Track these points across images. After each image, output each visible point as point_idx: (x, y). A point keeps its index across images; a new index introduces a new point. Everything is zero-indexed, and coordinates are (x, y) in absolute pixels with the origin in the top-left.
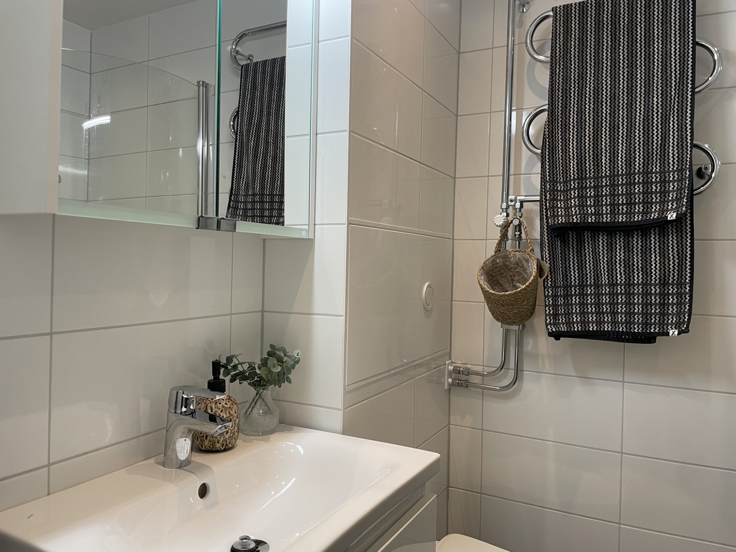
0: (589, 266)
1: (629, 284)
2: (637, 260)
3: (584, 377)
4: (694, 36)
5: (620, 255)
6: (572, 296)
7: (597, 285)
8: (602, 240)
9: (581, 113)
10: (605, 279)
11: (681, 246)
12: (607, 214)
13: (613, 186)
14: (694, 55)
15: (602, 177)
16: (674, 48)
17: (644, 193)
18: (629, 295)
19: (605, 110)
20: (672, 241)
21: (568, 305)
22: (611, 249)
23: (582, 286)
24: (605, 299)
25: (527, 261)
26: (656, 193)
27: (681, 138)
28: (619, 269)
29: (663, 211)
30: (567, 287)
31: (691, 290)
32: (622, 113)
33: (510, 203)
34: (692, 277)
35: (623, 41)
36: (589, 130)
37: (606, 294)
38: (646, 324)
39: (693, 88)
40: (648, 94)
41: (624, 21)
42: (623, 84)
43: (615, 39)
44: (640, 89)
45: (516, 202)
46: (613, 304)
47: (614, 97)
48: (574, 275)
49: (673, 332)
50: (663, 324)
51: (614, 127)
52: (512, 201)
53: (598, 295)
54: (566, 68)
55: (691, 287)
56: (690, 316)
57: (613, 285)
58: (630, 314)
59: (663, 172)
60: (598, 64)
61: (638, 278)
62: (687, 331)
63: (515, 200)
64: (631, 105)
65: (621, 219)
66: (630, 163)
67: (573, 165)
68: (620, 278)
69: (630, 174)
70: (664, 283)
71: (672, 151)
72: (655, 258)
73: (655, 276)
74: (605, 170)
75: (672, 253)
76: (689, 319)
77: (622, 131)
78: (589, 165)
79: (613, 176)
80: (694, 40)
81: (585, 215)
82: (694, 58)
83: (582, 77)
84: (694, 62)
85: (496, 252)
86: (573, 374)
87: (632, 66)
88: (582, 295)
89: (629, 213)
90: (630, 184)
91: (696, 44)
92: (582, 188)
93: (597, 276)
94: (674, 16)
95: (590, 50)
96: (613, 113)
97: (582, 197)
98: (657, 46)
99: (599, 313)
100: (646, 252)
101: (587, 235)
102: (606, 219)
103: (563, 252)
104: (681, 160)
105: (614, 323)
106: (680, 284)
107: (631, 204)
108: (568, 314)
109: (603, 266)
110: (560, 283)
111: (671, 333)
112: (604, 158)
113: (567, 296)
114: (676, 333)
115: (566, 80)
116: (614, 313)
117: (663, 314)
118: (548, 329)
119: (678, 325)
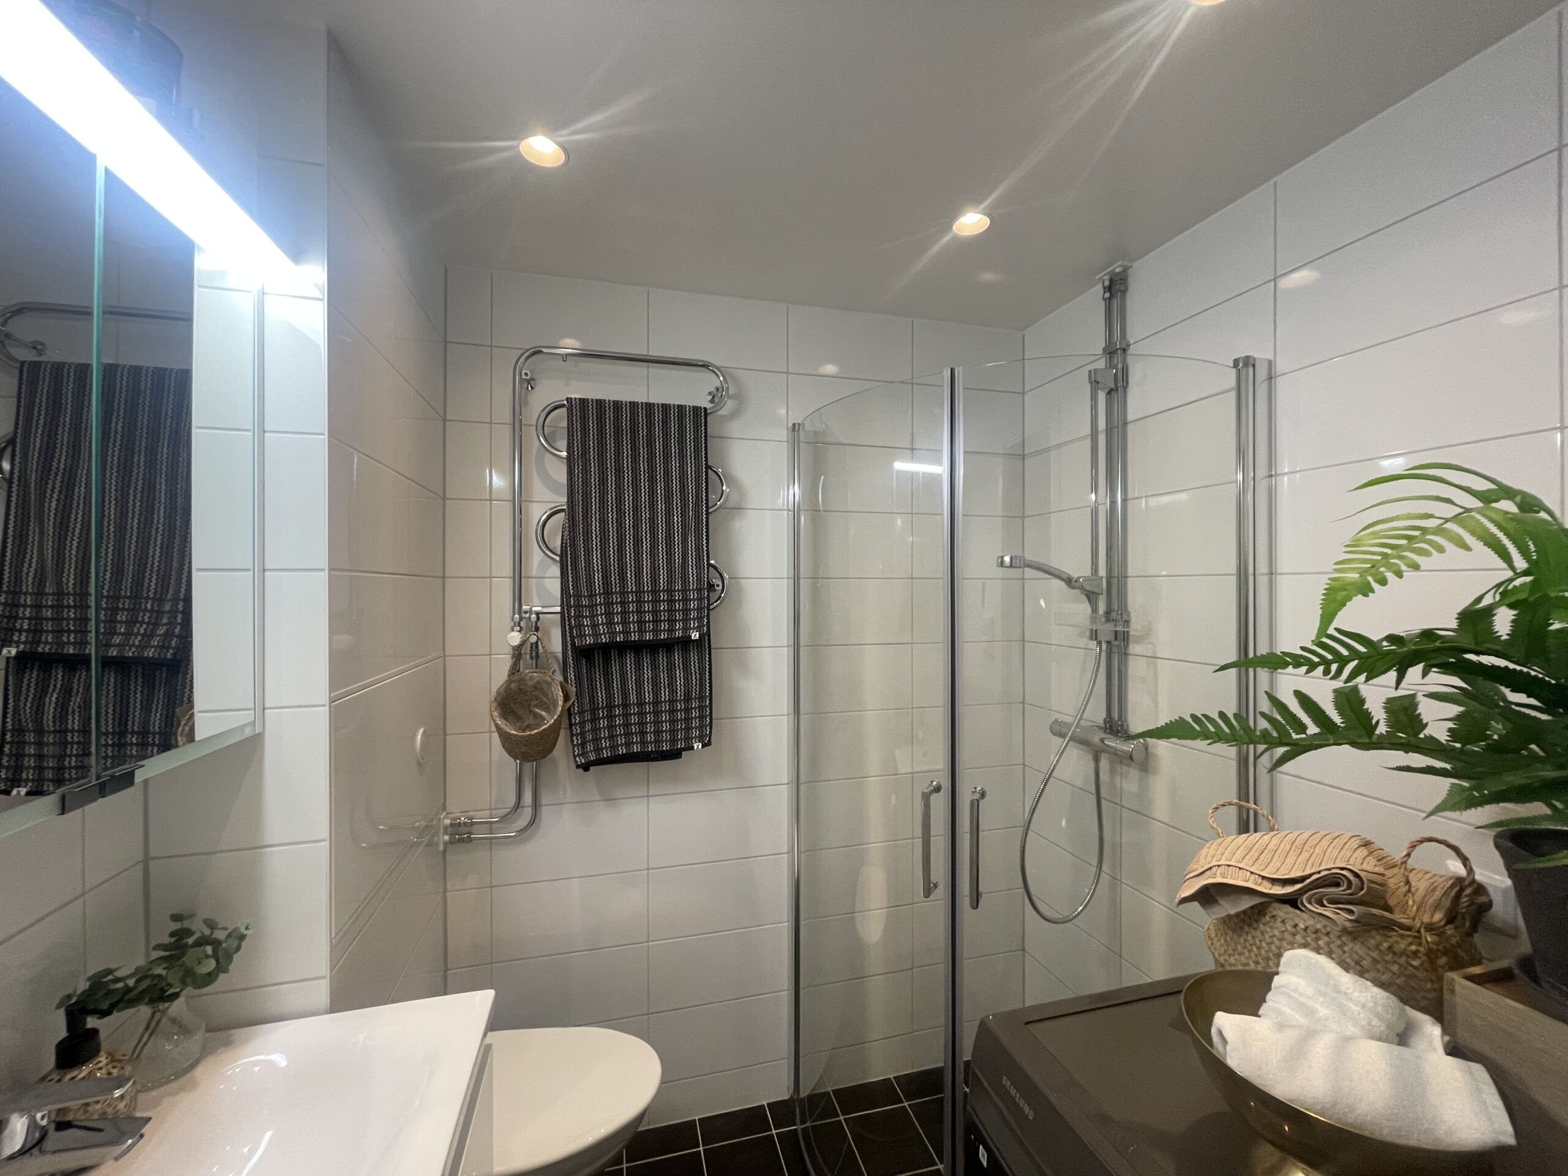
0: (616, 684)
1: (656, 702)
2: (663, 677)
3: (609, 800)
4: (706, 461)
5: (647, 673)
6: (599, 719)
7: (625, 705)
8: (630, 660)
9: (603, 521)
10: (633, 698)
11: (701, 660)
12: (635, 632)
13: (639, 602)
14: (707, 478)
15: (628, 593)
16: (690, 470)
17: (669, 611)
18: (657, 713)
19: (628, 522)
20: (694, 657)
21: (596, 730)
22: (639, 667)
23: (610, 707)
24: (634, 719)
25: (549, 684)
26: (679, 610)
27: (699, 558)
28: (647, 687)
29: (686, 629)
30: (594, 710)
31: (711, 703)
32: (645, 527)
33: (524, 615)
34: (711, 690)
35: (643, 451)
36: (613, 541)
37: (634, 714)
38: (673, 741)
39: (707, 507)
40: (669, 513)
41: (643, 433)
42: (644, 497)
43: (634, 448)
44: (661, 506)
45: (531, 614)
46: (642, 723)
47: (636, 509)
48: (601, 696)
49: (697, 745)
50: (688, 739)
51: (637, 542)
52: (526, 612)
53: (626, 715)
54: (586, 470)
55: (711, 700)
56: (711, 728)
57: (641, 704)
58: (658, 732)
59: (685, 590)
60: (619, 471)
61: (665, 695)
62: (709, 744)
63: (531, 612)
64: (652, 520)
65: (648, 636)
66: (655, 580)
67: (598, 577)
68: (648, 697)
69: (655, 591)
70: (688, 699)
71: (692, 571)
72: (679, 673)
73: (680, 694)
74: (631, 586)
75: (694, 668)
76: (710, 732)
77: (646, 546)
78: (614, 579)
79: (639, 592)
80: (706, 464)
81: (613, 633)
82: (707, 482)
83: (603, 482)
84: (707, 486)
85: (509, 676)
86: (597, 797)
87: (652, 480)
88: (611, 717)
89: (656, 631)
90: (656, 601)
91: (708, 467)
92: (608, 604)
93: (625, 695)
94: (689, 437)
95: (610, 455)
96: (636, 526)
97: (609, 614)
98: (675, 464)
99: (628, 734)
100: (671, 668)
101: (614, 654)
102: (634, 637)
103: (589, 671)
104: (699, 580)
105: (643, 743)
106: (701, 698)
107: (657, 621)
108: (596, 740)
109: (632, 685)
110: (587, 707)
111: (696, 747)
112: (629, 573)
113: (594, 720)
114: (700, 746)
115: (586, 483)
116: (643, 733)
117: (688, 729)
118: (577, 762)
119: (701, 738)
